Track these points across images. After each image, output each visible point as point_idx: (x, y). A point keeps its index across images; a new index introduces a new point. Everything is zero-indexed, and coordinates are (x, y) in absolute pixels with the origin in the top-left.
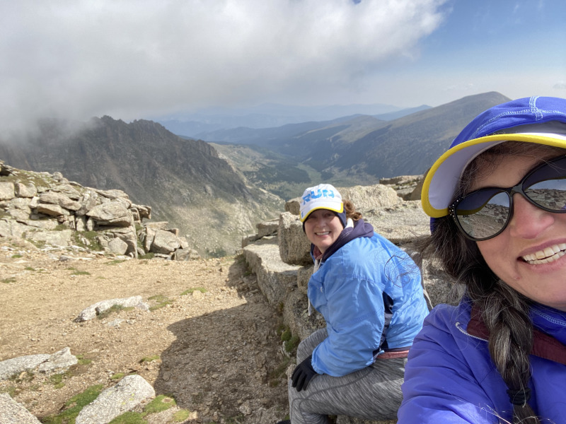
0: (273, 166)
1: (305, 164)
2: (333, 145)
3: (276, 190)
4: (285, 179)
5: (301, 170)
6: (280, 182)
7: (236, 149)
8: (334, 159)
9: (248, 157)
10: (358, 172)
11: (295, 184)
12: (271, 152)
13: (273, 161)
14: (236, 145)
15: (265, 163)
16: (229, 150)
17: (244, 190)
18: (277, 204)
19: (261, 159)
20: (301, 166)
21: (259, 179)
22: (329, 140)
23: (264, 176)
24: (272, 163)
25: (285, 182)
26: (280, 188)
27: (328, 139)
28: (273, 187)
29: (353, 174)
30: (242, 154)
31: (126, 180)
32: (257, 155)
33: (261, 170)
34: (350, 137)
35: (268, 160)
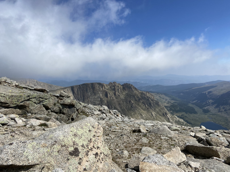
0: (176, 104)
1: (193, 104)
2: (208, 95)
3: (180, 116)
4: (183, 111)
5: (191, 107)
6: (181, 112)
7: (158, 95)
8: (209, 102)
9: (164, 99)
10: (225, 110)
11: (189, 114)
12: (174, 97)
13: (176, 101)
14: (158, 93)
15: (172, 102)
16: (155, 95)
17: (168, 115)
18: (183, 124)
19: (170, 100)
20: (190, 105)
21: (171, 110)
22: (206, 93)
23: (173, 109)
24: (175, 103)
25: (184, 112)
26: (182, 115)
27: (204, 92)
28: (178, 114)
29: (222, 112)
30: (161, 97)
31: (121, 108)
32: (168, 99)
33: (171, 106)
34: (218, 92)
35: (173, 101)
